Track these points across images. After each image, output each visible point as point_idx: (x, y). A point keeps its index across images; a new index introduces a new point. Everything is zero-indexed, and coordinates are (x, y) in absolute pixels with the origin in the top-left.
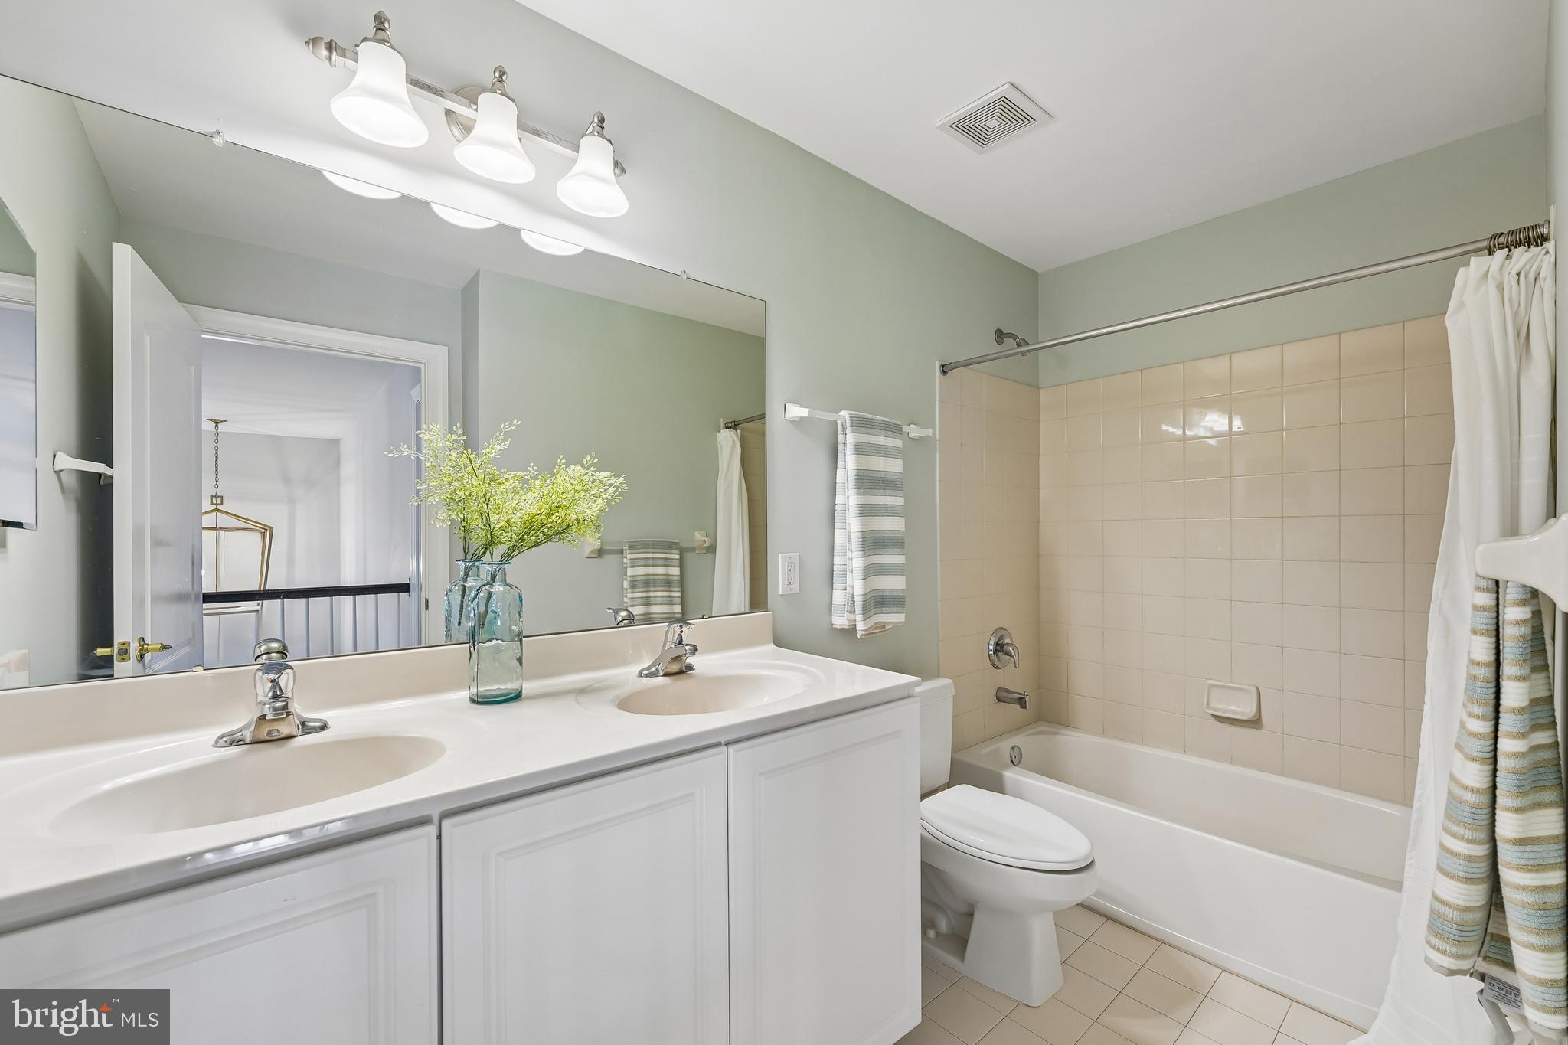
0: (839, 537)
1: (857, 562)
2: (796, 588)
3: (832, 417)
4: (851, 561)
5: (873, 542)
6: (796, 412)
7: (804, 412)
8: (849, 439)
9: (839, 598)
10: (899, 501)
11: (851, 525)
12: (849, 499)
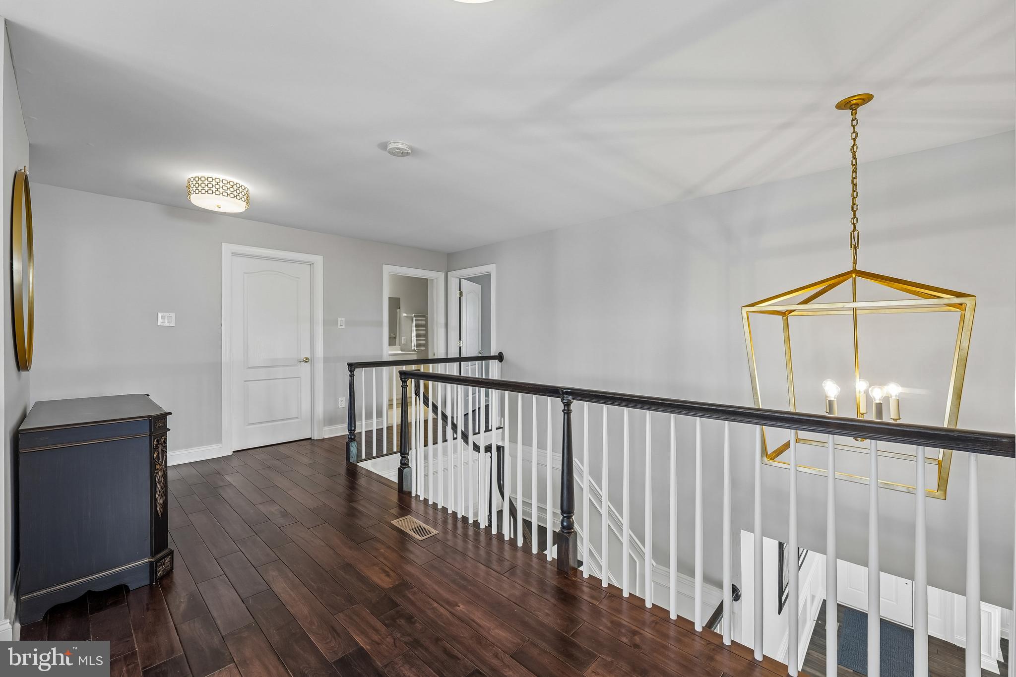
0: (413, 335)
1: (415, 339)
2: (405, 343)
3: (411, 315)
4: (414, 339)
5: (417, 336)
6: (405, 315)
7: (406, 315)
8: (414, 319)
9: (413, 345)
10: (424, 329)
11: (414, 333)
12: (414, 328)
